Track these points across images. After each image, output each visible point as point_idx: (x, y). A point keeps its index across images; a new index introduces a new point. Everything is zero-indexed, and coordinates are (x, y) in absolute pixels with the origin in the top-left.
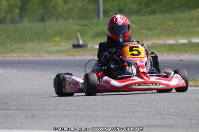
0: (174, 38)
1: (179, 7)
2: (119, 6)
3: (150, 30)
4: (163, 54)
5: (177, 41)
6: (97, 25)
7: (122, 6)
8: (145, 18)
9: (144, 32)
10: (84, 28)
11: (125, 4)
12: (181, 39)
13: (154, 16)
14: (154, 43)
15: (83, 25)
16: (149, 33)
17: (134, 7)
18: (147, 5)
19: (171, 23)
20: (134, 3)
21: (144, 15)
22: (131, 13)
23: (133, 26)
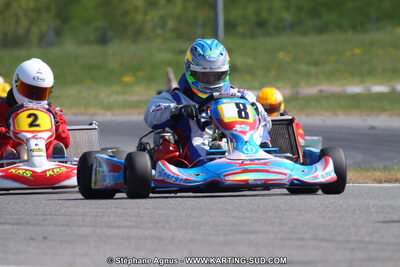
0: (362, 81)
1: (378, 19)
2: (258, 14)
3: (316, 64)
4: (336, 115)
5: (368, 89)
7: (264, 15)
8: (306, 40)
9: (303, 67)
11: (270, 10)
12: (376, 84)
13: (325, 37)
14: (321, 91)
15: (181, 52)
16: (314, 70)
17: (287, 16)
18: (314, 13)
19: (358, 51)
20: (287, 8)
21: (304, 33)
22: (281, 28)
23: (281, 55)
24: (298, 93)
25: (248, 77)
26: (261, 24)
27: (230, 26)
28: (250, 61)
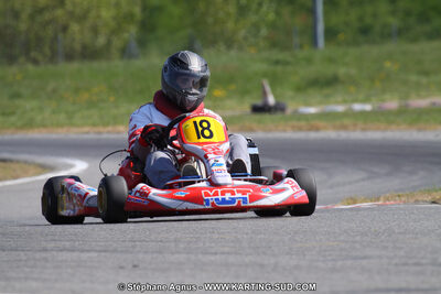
2: (361, 19)
3: (426, 73)
6: (309, 61)
7: (368, 20)
8: (415, 48)
9: (414, 78)
10: (279, 68)
11: (375, 16)
13: (436, 44)
14: (434, 104)
15: (277, 62)
16: (424, 80)
17: (394, 22)
18: (424, 18)
20: (393, 13)
21: (414, 40)
22: (387, 35)
23: (388, 64)
24: (407, 106)
25: (352, 89)
26: (365, 31)
27: (331, 34)
28: (353, 71)
